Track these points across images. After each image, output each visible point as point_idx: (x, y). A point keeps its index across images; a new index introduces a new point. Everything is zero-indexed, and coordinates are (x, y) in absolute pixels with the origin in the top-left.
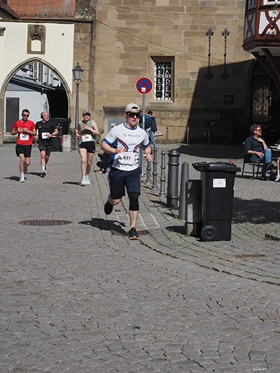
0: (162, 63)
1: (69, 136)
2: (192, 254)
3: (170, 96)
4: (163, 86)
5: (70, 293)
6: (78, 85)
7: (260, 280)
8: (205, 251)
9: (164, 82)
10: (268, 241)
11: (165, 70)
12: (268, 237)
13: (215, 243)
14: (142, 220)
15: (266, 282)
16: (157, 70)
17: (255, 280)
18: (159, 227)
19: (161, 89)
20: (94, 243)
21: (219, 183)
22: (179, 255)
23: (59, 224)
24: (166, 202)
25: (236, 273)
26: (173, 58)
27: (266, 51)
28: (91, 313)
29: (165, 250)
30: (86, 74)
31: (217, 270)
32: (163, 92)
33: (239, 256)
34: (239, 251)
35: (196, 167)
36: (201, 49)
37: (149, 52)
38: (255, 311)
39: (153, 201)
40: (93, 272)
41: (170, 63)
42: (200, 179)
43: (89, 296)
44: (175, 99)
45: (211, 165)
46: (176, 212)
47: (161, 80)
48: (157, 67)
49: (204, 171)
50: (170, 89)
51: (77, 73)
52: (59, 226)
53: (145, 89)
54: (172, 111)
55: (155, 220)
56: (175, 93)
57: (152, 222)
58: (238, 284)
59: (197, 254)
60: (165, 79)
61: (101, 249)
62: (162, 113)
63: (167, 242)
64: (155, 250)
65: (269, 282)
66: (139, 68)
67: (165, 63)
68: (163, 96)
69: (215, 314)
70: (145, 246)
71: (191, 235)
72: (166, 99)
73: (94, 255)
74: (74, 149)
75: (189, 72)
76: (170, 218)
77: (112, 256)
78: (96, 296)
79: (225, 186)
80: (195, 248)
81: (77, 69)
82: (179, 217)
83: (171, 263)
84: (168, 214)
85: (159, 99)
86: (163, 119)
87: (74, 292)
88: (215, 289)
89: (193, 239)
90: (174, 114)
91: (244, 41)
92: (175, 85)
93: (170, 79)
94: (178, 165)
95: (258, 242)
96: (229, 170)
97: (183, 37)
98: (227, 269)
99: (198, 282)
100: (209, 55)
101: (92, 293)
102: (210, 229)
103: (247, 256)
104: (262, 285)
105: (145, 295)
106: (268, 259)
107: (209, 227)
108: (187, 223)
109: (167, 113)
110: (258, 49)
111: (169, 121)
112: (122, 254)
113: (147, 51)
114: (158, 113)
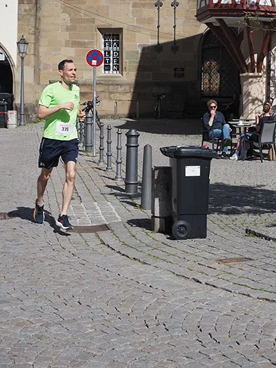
0: (110, 35)
1: (15, 112)
2: (164, 258)
3: (118, 70)
4: (112, 59)
5: (18, 325)
6: (22, 58)
7: (254, 295)
8: (179, 253)
9: (112, 55)
10: (250, 238)
11: (113, 42)
12: (249, 232)
13: (189, 242)
14: (100, 211)
15: (263, 299)
16: (105, 43)
17: (249, 296)
18: (120, 220)
19: (109, 62)
20: (46, 244)
21: (193, 171)
22: (150, 261)
23: (5, 218)
24: (124, 188)
25: (223, 286)
26: (121, 30)
27: (221, 21)
28: (48, 359)
29: (132, 254)
30: (31, 46)
31: (198, 282)
32: (111, 66)
33: (221, 260)
34: (221, 254)
35: (165, 152)
36: (150, 21)
37: (96, 23)
38: (262, 349)
39: (109, 187)
40: (47, 289)
41: (118, 35)
42: (169, 166)
43: (44, 329)
44: (124, 72)
45: (183, 150)
46: (138, 202)
47: (109, 52)
48: (105, 39)
49: (175, 157)
50: (118, 62)
51: (22, 46)
52: (4, 221)
53: (95, 61)
54: (121, 85)
55: (114, 211)
56: (124, 67)
57: (111, 214)
58: (230, 304)
59: (171, 259)
60: (113, 52)
61: (55, 253)
62: (111, 87)
63: (133, 242)
64: (119, 252)
65: (267, 300)
66: (86, 41)
67: (113, 35)
68: (111, 70)
69: (211, 356)
70: (106, 247)
71: (159, 232)
72: (115, 72)
73: (47, 263)
74: (20, 125)
75: (138, 44)
76: (131, 208)
77: (69, 263)
78: (53, 329)
79: (199, 175)
80: (167, 249)
81: (22, 42)
82: (141, 207)
83: (141, 273)
84: (128, 203)
85: (107, 72)
86: (111, 93)
87: (24, 323)
88: (202, 312)
89: (162, 237)
90: (123, 88)
91: (198, 10)
92: (124, 57)
93: (118, 52)
94: (137, 146)
95: (240, 240)
96: (203, 155)
97: (131, 9)
98: (211, 281)
99: (180, 301)
100: (158, 27)
101: (47, 325)
102: (182, 226)
103: (231, 260)
104: (259, 304)
105: (117, 326)
106: (257, 263)
107: (181, 223)
108: (154, 217)
109: (116, 87)
110: (212, 19)
111: (117, 95)
112: (81, 260)
113: (94, 23)
114: (107, 87)
